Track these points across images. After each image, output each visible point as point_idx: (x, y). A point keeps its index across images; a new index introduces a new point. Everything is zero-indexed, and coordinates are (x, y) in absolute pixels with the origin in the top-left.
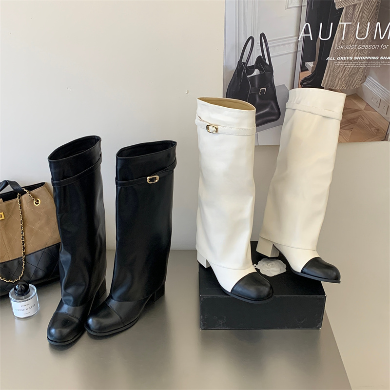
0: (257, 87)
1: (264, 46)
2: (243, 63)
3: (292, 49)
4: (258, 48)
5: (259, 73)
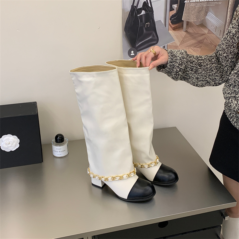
0: (144, 22)
2: (135, 6)
5: (145, 13)
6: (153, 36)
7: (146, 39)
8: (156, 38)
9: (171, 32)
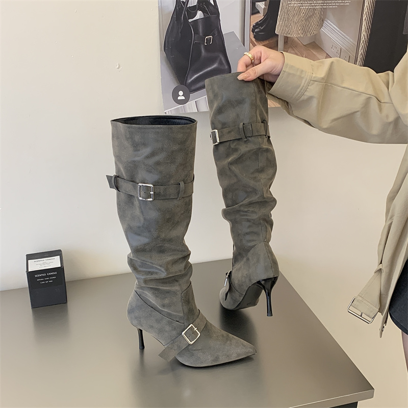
0: (201, 34)
2: (183, 2)
5: (202, 16)
6: (221, 63)
7: (207, 68)
8: (226, 67)
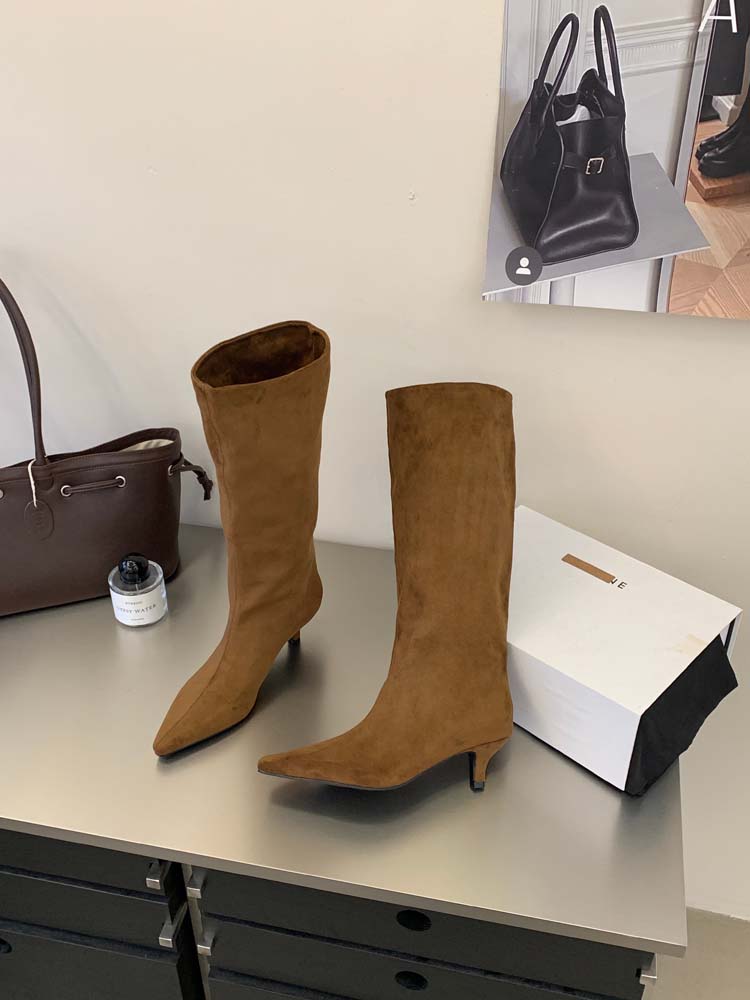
0: (580, 152)
1: (605, 45)
2: (548, 85)
3: (678, 55)
4: (588, 49)
5: (587, 117)
6: (617, 213)
7: (585, 219)
8: (628, 222)
9: (696, 209)
